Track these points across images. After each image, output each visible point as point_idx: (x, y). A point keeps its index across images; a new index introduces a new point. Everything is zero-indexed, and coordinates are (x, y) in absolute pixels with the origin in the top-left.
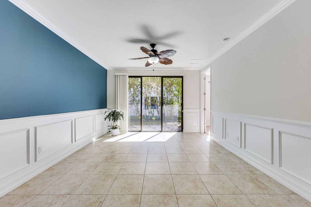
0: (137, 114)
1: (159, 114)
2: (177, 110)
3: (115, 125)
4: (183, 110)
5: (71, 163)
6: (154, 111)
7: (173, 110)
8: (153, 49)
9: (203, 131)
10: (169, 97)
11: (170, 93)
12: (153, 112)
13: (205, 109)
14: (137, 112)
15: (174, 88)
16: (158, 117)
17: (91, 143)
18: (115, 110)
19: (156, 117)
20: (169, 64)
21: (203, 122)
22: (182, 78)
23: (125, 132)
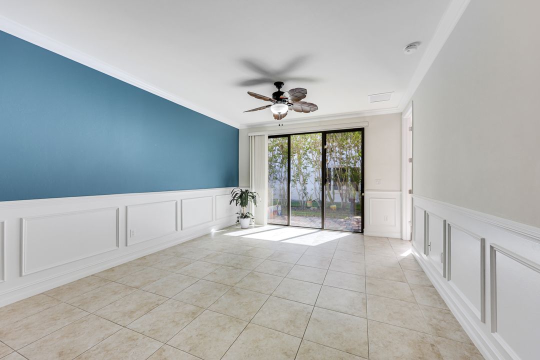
0: (303, 198)
1: (342, 200)
3: (245, 212)
4: (364, 192)
5: (167, 255)
6: (334, 193)
8: (279, 90)
9: (407, 237)
12: (332, 195)
13: (411, 192)
14: (304, 195)
16: (342, 205)
17: (208, 235)
18: (247, 189)
19: (337, 204)
20: (313, 111)
21: (406, 219)
22: (361, 132)
23: (262, 224)
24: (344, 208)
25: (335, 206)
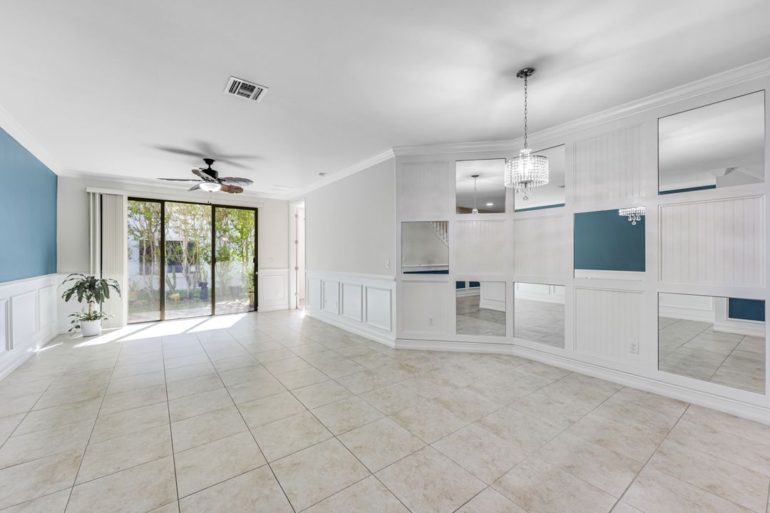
1: (189, 285)
2: (238, 272)
3: (92, 311)
4: (257, 271)
6: (174, 277)
7: (229, 273)
8: (210, 167)
9: (293, 306)
10: (218, 244)
11: (220, 233)
12: (172, 281)
13: (296, 268)
15: (229, 222)
16: (188, 292)
17: (33, 357)
18: (90, 276)
19: (180, 292)
20: (236, 192)
21: (293, 291)
22: (254, 211)
23: (120, 326)
24: (191, 297)
25: (178, 295)
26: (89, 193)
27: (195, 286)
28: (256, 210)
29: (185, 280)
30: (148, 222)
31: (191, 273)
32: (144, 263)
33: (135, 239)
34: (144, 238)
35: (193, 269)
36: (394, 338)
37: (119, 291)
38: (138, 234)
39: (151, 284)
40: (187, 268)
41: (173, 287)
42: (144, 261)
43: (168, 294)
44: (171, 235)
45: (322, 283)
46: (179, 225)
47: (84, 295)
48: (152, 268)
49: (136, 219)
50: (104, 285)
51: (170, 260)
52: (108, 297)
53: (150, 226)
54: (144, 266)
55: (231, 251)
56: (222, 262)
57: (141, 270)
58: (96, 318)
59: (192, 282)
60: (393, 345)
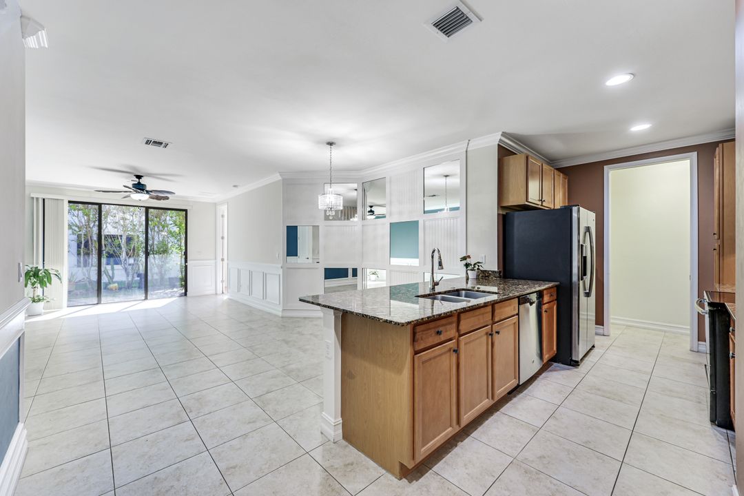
3: (36, 295)
4: (187, 262)
6: (113, 269)
7: (167, 265)
8: (139, 180)
9: (220, 291)
10: (156, 238)
11: (158, 227)
13: (223, 260)
16: (126, 282)
18: (34, 266)
19: (119, 283)
20: (164, 200)
21: (219, 279)
22: (184, 212)
23: (60, 308)
24: (129, 286)
25: (116, 285)
26: (33, 198)
27: (133, 277)
28: (186, 211)
29: (124, 272)
30: (86, 218)
31: (130, 265)
32: (82, 256)
33: (73, 233)
34: (82, 232)
35: (131, 261)
36: (281, 310)
37: (60, 279)
38: (77, 229)
39: (89, 275)
40: (126, 260)
41: (111, 278)
42: (82, 254)
43: (107, 284)
44: (108, 229)
45: (239, 271)
46: (117, 221)
47: (29, 282)
48: (90, 261)
49: (74, 215)
50: (47, 274)
51: (108, 253)
52: (50, 283)
53: (88, 222)
54: (82, 259)
55: (170, 245)
56: (161, 255)
57: (79, 262)
58: (39, 300)
59: (131, 273)
60: (280, 314)
